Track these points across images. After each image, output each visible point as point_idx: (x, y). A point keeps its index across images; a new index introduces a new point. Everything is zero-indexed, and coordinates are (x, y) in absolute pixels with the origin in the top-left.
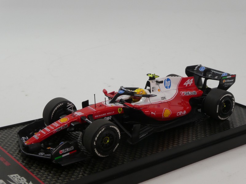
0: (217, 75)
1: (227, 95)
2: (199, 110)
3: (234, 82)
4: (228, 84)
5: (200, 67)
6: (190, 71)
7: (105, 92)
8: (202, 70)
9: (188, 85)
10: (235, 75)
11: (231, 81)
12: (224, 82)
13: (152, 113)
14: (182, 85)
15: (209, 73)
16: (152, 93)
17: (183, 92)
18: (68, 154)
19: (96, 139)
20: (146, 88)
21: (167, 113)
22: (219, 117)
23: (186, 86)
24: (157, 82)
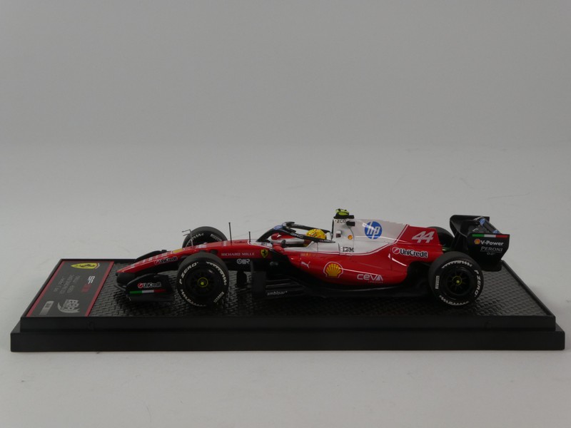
1: (458, 262)
4: (491, 249)
9: (424, 241)
10: (508, 236)
11: (496, 244)
12: (477, 243)
13: (303, 263)
17: (397, 249)
18: (152, 291)
19: (182, 275)
22: (443, 299)
23: (419, 241)
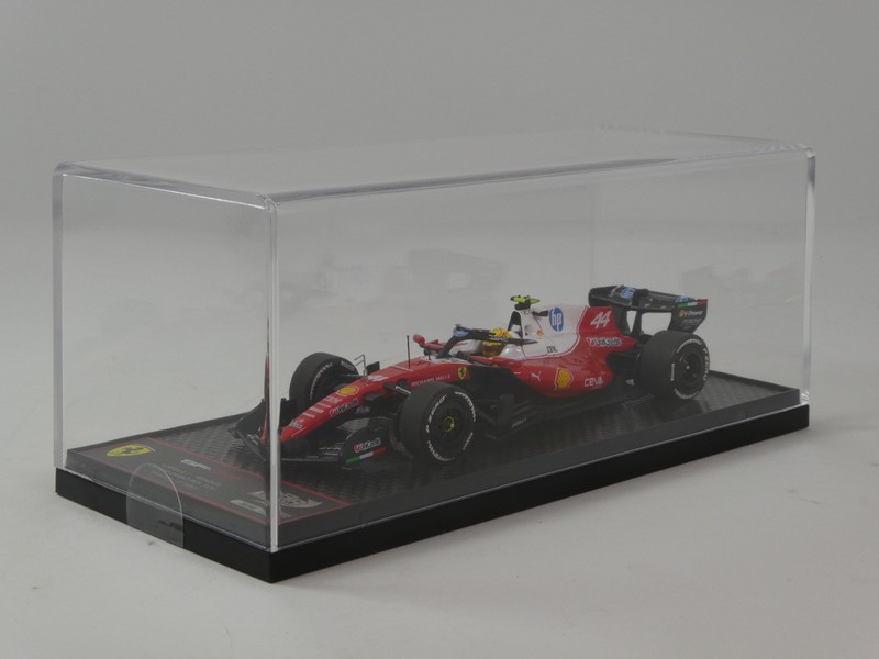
0: (664, 302)
1: (691, 341)
2: (631, 382)
3: (703, 316)
4: (691, 321)
5: (623, 288)
6: (599, 298)
7: (420, 341)
8: (627, 295)
9: (601, 325)
10: (706, 300)
11: (697, 313)
12: (681, 315)
13: (533, 375)
14: (585, 327)
15: (644, 300)
16: (525, 337)
17: (591, 340)
18: (371, 454)
19: (430, 419)
20: (509, 329)
21: (564, 378)
22: (677, 393)
23: (597, 327)
24: (534, 314)
